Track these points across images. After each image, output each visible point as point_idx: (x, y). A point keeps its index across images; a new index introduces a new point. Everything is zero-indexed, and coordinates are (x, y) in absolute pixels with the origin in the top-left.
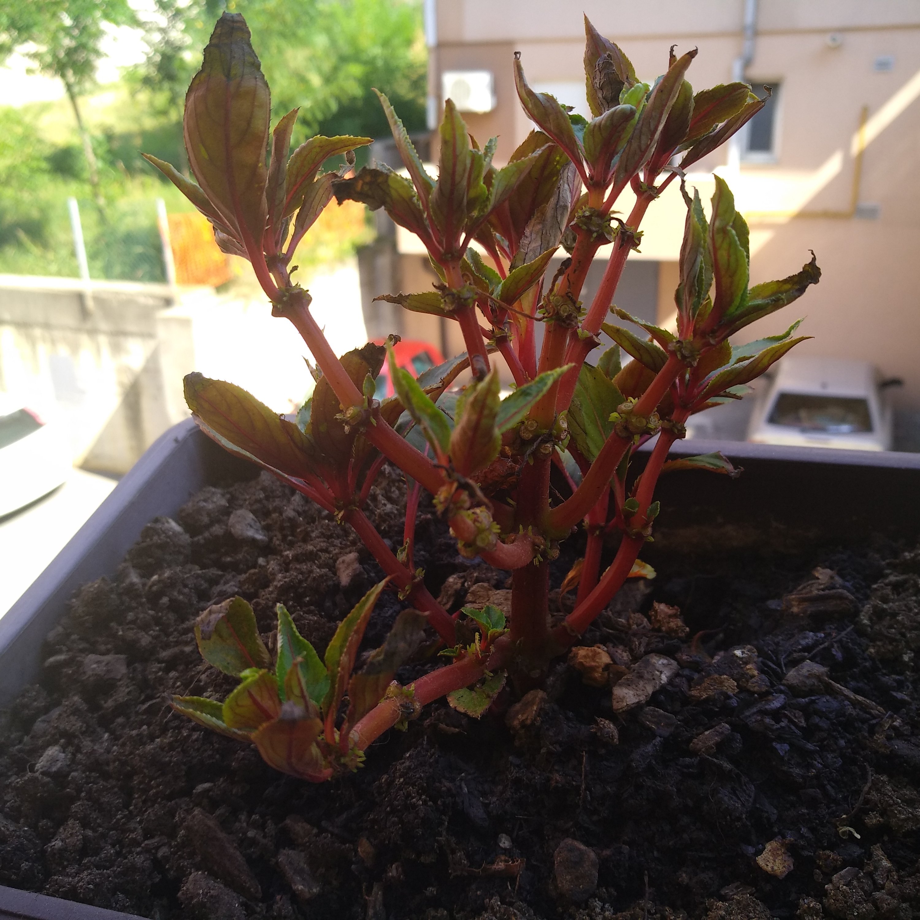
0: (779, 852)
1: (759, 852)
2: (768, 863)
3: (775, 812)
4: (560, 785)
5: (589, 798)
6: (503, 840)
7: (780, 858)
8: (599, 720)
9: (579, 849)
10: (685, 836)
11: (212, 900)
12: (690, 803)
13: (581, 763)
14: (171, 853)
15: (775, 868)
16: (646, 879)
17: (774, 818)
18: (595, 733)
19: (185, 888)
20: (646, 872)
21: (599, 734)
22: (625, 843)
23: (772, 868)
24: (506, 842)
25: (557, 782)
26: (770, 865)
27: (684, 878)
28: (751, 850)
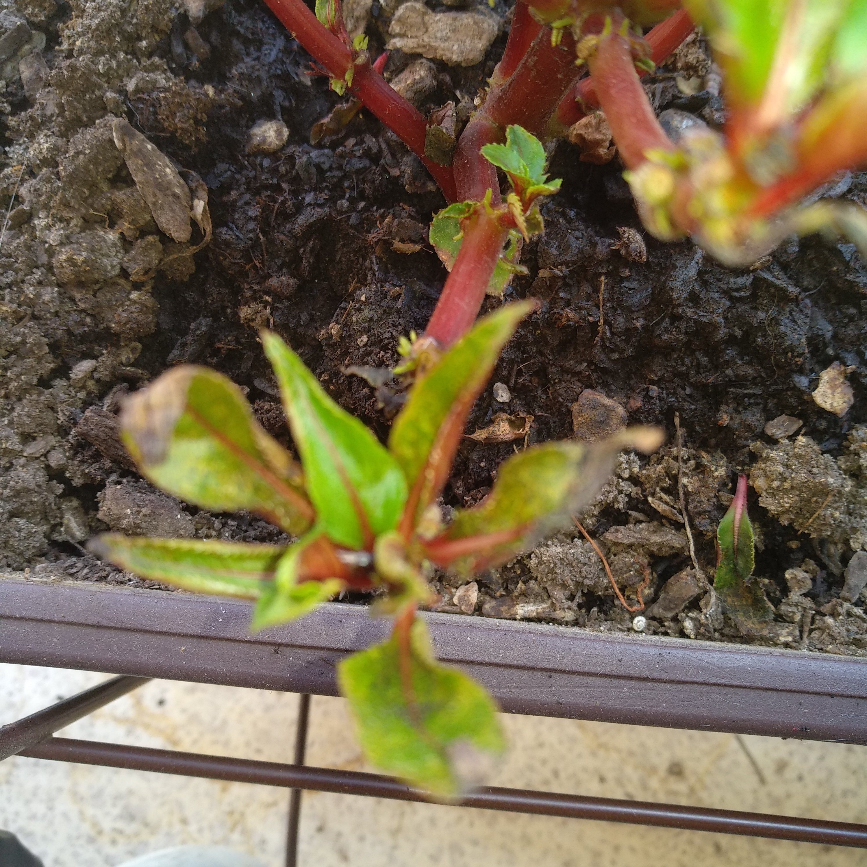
0: (837, 382)
1: (814, 384)
2: (826, 399)
3: (830, 328)
4: (571, 323)
5: (608, 334)
6: (500, 392)
7: (839, 390)
8: (621, 230)
9: (604, 405)
10: (729, 372)
11: (146, 519)
12: (738, 333)
13: (596, 290)
14: (68, 458)
15: (835, 404)
16: (677, 421)
17: (829, 335)
18: (618, 250)
19: (104, 508)
20: (677, 414)
21: (623, 252)
22: (653, 382)
23: (832, 404)
24: (504, 394)
25: (568, 320)
26: (829, 401)
27: (725, 419)
28: (803, 382)
